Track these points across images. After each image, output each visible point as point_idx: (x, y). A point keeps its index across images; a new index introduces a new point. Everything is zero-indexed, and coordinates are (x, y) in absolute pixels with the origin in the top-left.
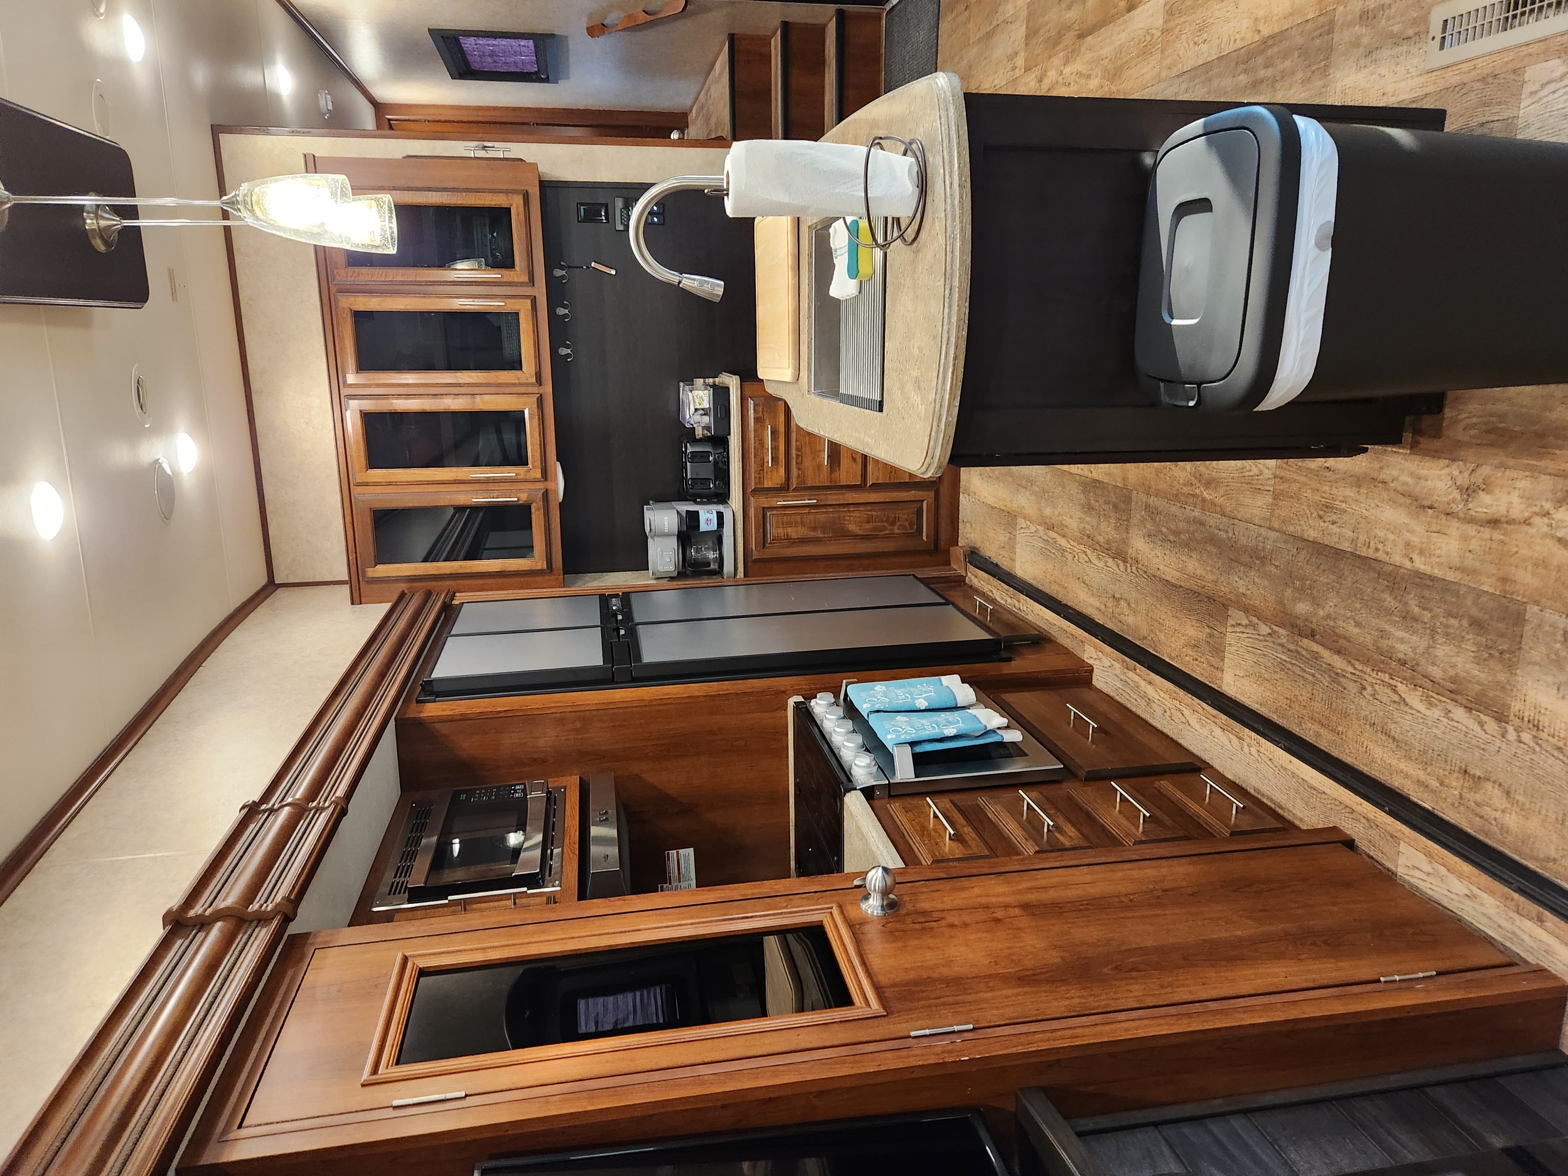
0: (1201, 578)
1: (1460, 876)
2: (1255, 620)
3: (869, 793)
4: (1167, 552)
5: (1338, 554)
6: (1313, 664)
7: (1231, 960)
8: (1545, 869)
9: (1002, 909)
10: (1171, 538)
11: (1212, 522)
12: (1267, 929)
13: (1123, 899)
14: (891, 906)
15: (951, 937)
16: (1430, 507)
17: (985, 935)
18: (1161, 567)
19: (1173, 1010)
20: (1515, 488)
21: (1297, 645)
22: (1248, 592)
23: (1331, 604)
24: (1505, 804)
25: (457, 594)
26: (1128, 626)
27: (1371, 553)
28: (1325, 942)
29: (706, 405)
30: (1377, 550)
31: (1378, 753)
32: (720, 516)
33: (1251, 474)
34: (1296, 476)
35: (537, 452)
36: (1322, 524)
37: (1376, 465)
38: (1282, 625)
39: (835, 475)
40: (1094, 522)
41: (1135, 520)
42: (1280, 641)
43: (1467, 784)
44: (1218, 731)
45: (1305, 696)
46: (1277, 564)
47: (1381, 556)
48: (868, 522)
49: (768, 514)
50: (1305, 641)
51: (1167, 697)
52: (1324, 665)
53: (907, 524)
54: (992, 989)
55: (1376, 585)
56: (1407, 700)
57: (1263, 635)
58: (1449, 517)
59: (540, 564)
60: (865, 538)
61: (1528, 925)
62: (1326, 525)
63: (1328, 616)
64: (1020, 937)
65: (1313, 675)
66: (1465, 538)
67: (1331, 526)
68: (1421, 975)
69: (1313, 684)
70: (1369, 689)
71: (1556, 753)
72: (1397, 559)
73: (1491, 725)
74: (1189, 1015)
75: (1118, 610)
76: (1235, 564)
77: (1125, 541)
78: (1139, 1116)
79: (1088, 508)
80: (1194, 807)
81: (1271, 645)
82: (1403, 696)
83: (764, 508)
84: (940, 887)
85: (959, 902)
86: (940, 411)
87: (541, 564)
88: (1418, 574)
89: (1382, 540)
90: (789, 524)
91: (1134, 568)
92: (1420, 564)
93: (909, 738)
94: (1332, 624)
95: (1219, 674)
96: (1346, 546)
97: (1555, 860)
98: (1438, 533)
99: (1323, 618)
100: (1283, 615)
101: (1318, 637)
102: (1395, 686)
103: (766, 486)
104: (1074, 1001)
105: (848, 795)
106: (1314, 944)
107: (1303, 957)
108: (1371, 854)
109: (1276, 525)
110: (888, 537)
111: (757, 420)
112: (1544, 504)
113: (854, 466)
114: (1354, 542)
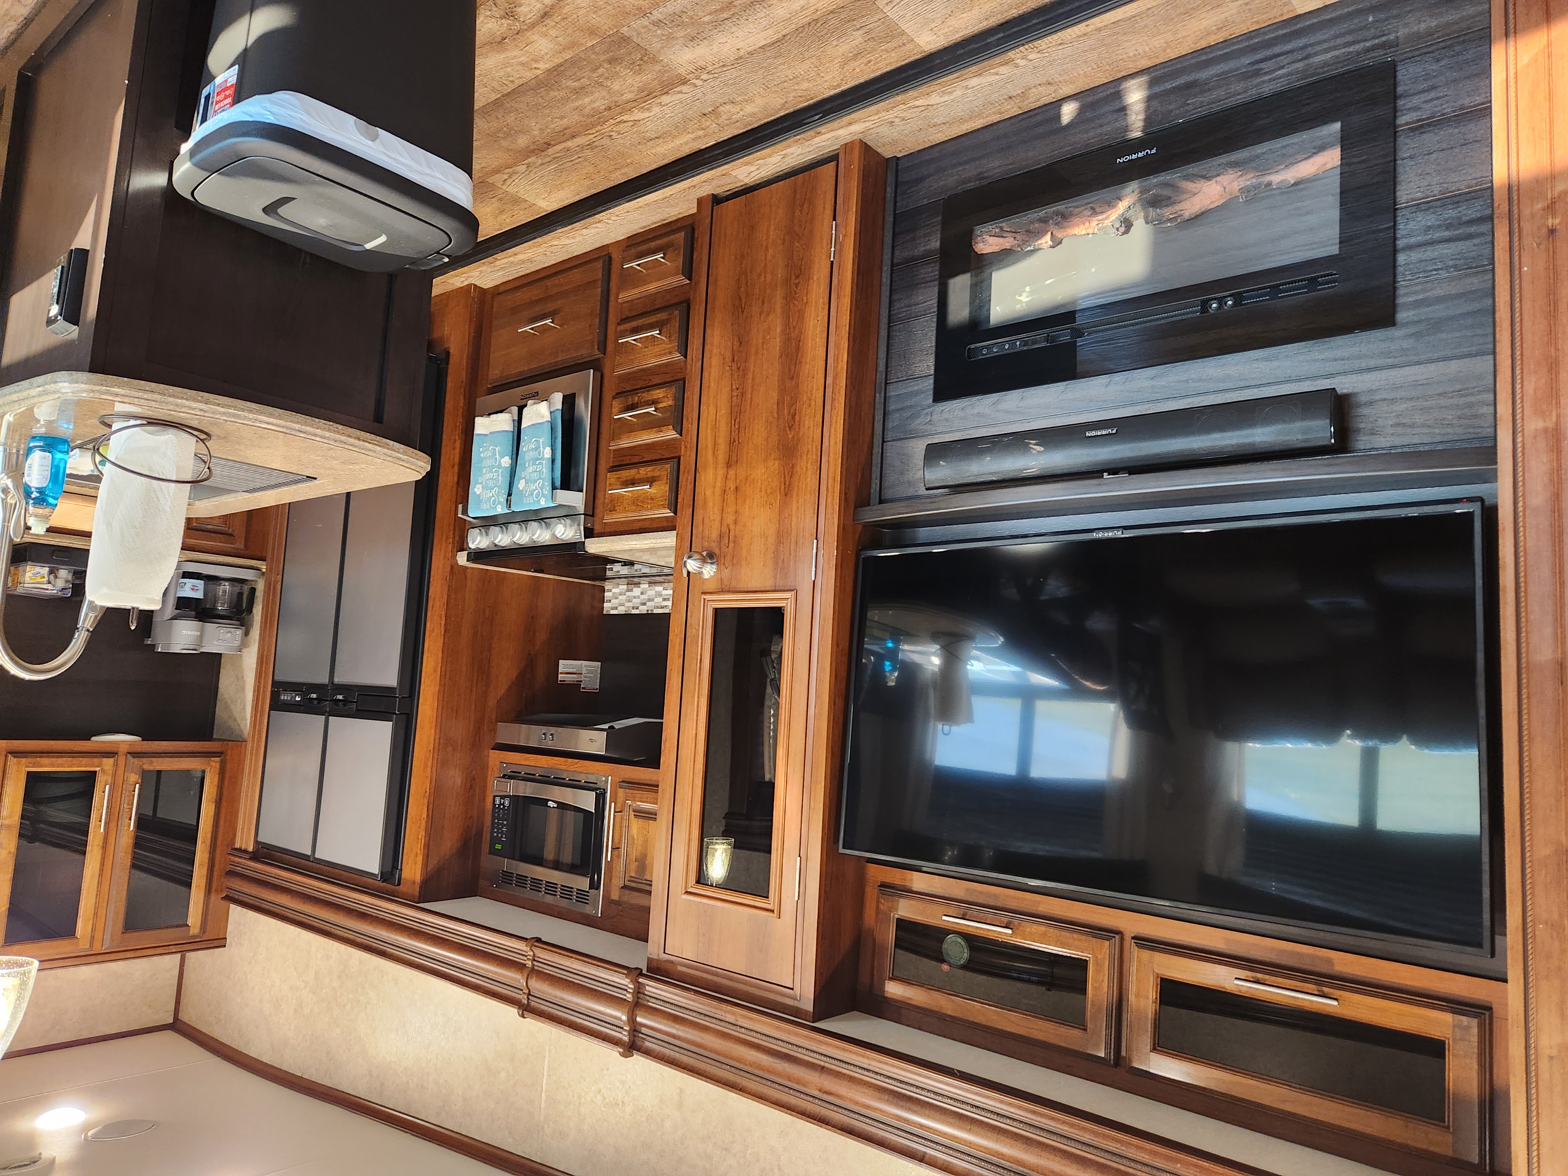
1: (770, 156)
3: (589, 533)
6: (571, 154)
7: (798, 349)
8: (788, 109)
9: (727, 481)
12: (778, 310)
13: (735, 394)
14: (710, 557)
15: (744, 526)
16: (504, 39)
17: (747, 502)
19: (828, 407)
21: (549, 156)
22: (483, 165)
23: (534, 124)
24: (738, 108)
25: (237, 846)
27: (512, 87)
28: (797, 277)
30: (512, 82)
31: (660, 150)
35: (81, 761)
38: (529, 157)
42: (538, 164)
43: (713, 118)
44: (585, 231)
45: (591, 169)
50: (550, 150)
52: (576, 149)
54: (790, 515)
55: (539, 95)
56: (635, 119)
57: (526, 171)
58: (520, 34)
59: (214, 764)
61: (817, 140)
63: (542, 130)
64: (754, 480)
65: (579, 157)
66: (544, 34)
68: (834, 232)
69: (585, 160)
70: (613, 134)
71: (725, 69)
72: (530, 75)
73: (685, 88)
74: (833, 400)
78: (877, 450)
80: (652, 287)
81: (537, 170)
82: (631, 120)
84: (700, 518)
85: (716, 509)
87: (215, 762)
88: (549, 71)
92: (543, 66)
93: (548, 488)
94: (549, 131)
95: (533, 207)
97: (786, 102)
98: (527, 45)
99: (541, 133)
100: (520, 153)
101: (552, 142)
102: (622, 120)
104: (809, 467)
105: (587, 549)
106: (797, 285)
107: (805, 299)
108: (726, 189)
114: (494, 90)
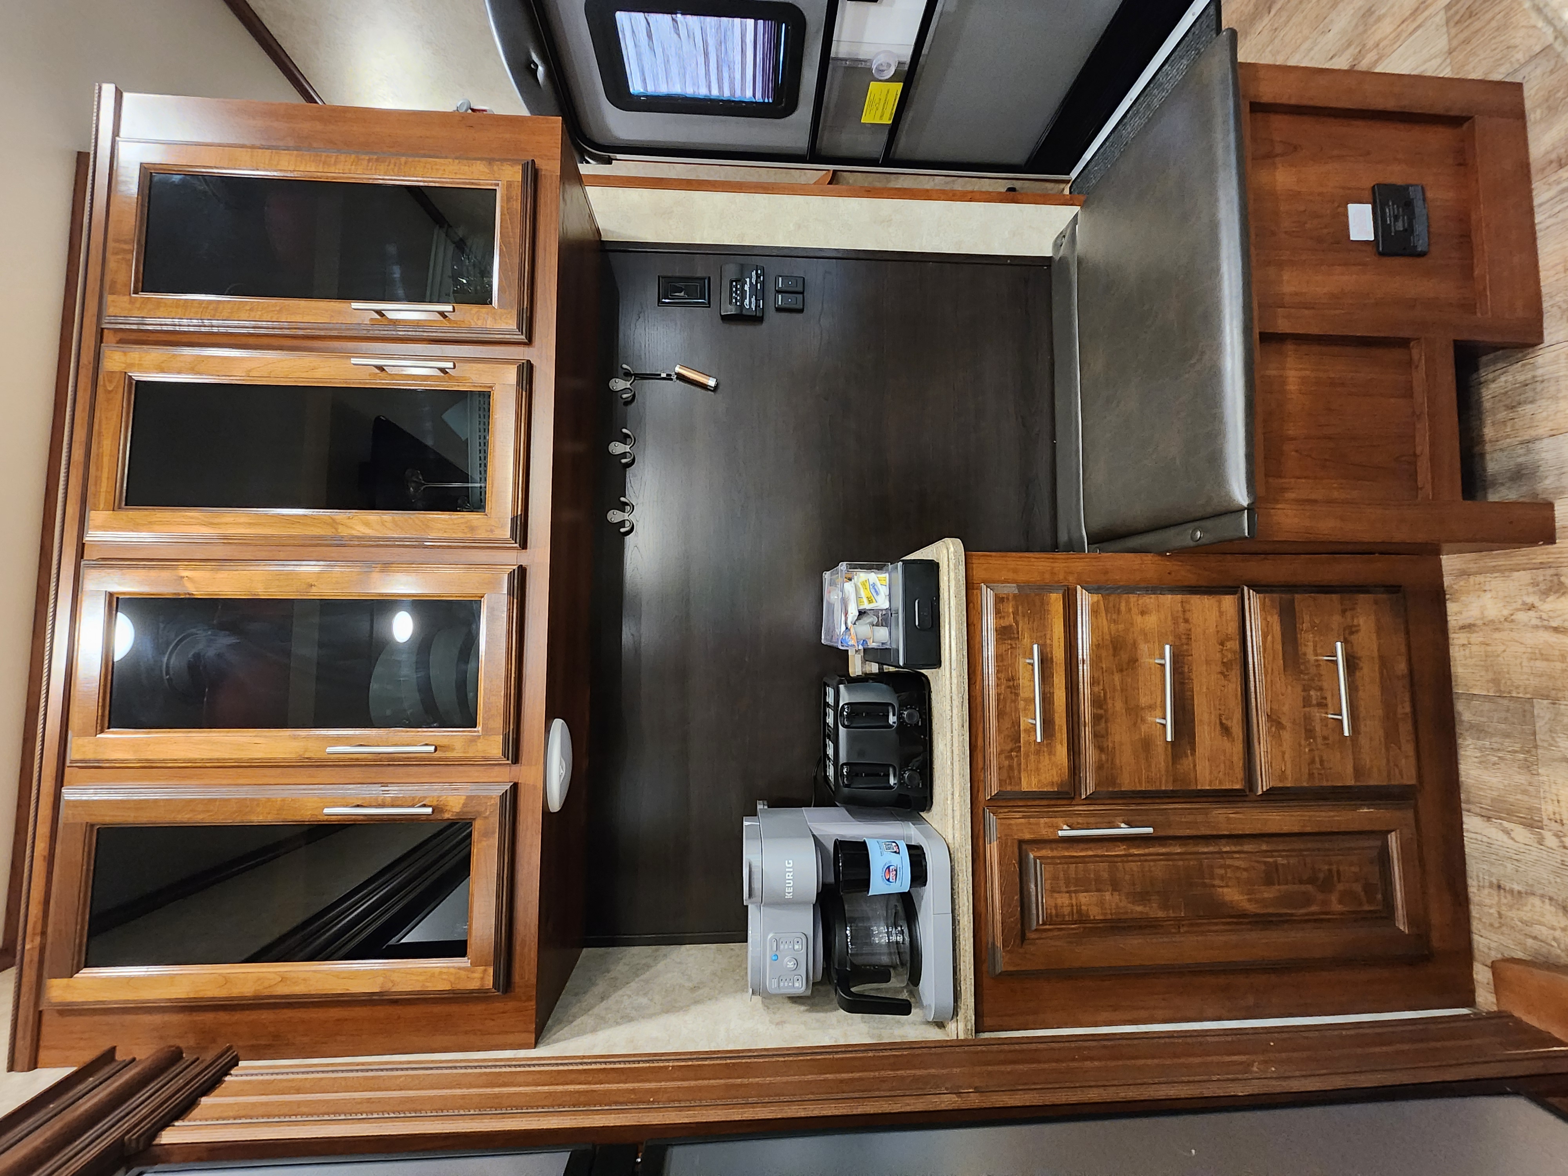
29: (882, 603)
32: (917, 855)
35: (497, 695)
39: (1186, 763)
48: (1269, 881)
49: (1032, 856)
53: (1358, 888)
59: (477, 973)
60: (1263, 921)
83: (1021, 842)
90: (1082, 884)
103: (1025, 787)
110: (1316, 921)
111: (1004, 634)
113: (1227, 745)
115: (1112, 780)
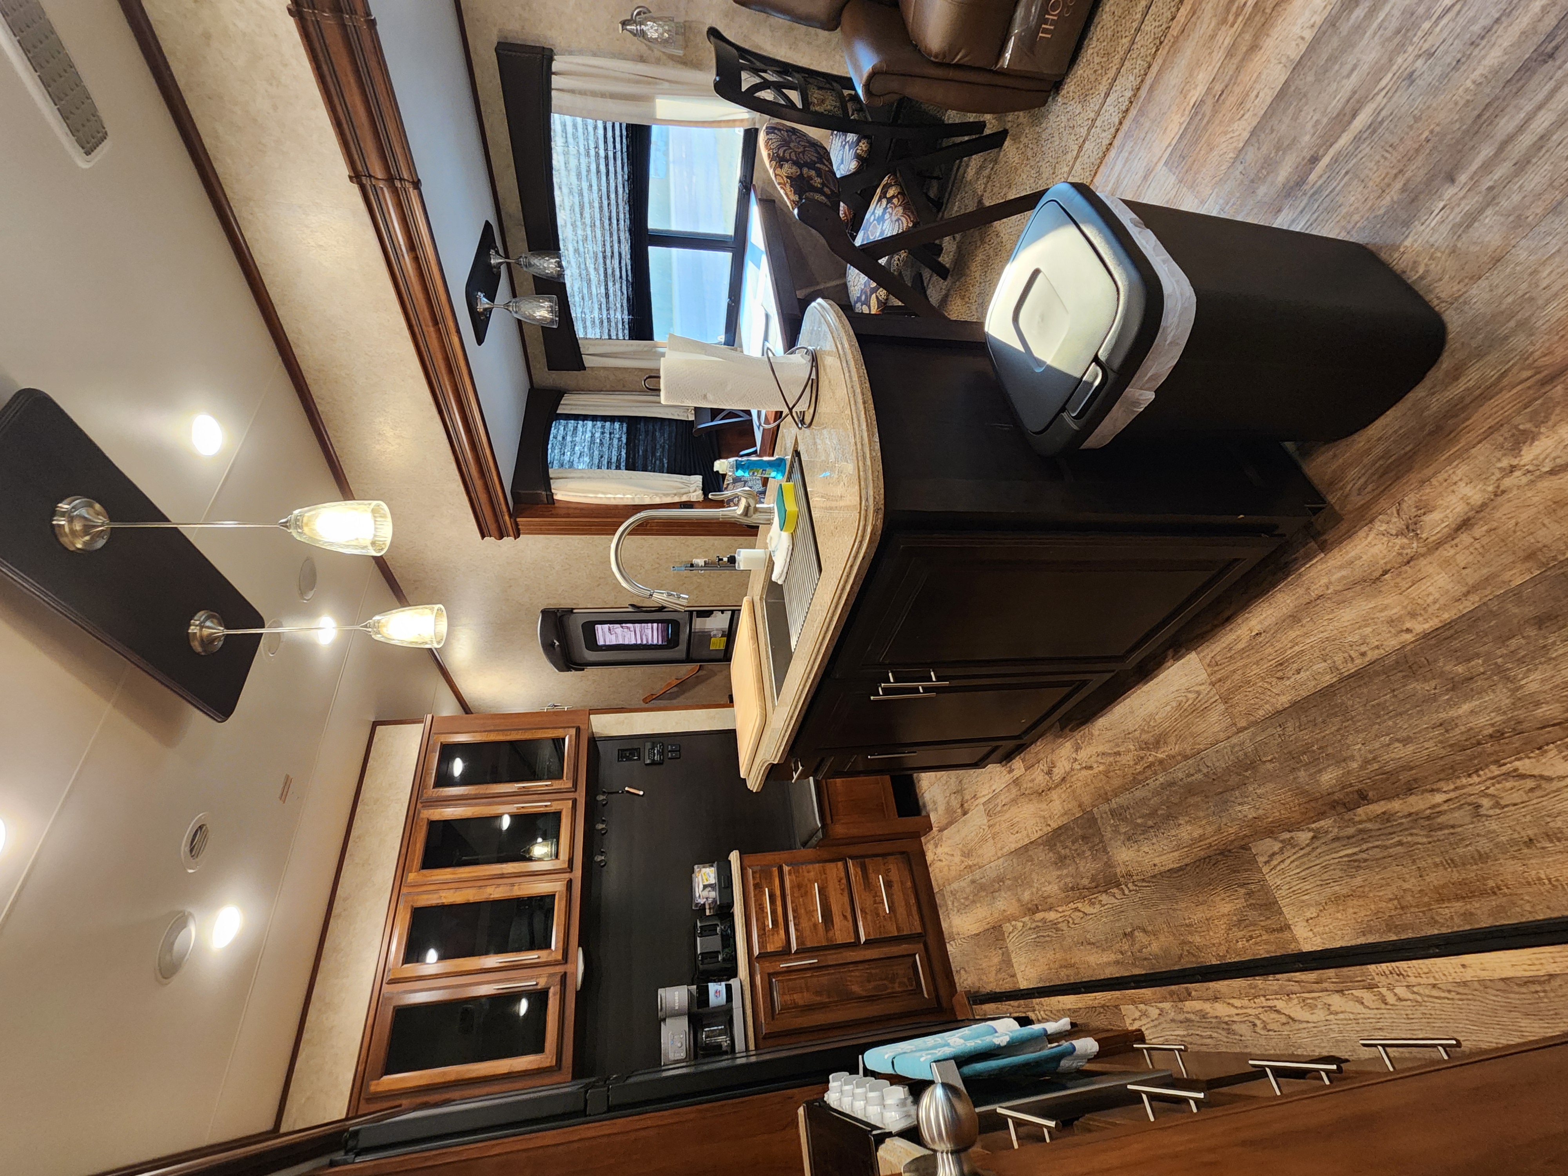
0: (1202, 838)
2: (1286, 835)
4: (1154, 840)
5: (1326, 693)
6: (1391, 830)
10: (1150, 823)
11: (1180, 775)
16: (1385, 572)
18: (1157, 861)
20: (1455, 483)
21: (1355, 823)
22: (1261, 812)
23: (1357, 747)
26: (1156, 957)
27: (1359, 662)
29: (712, 881)
30: (1363, 654)
32: (729, 990)
33: (1190, 702)
34: (1231, 668)
35: (560, 938)
36: (1288, 683)
37: (1301, 591)
38: (1321, 815)
39: (831, 934)
40: (1072, 869)
41: (1108, 834)
42: (1330, 836)
44: (1336, 1000)
45: (1410, 878)
46: (1269, 758)
47: (1372, 655)
48: (869, 981)
49: (774, 979)
50: (1360, 811)
51: (1245, 1002)
52: (1403, 820)
53: (906, 980)
55: (1391, 686)
56: (1546, 773)
57: (1307, 845)
58: (1412, 563)
59: (549, 1061)
60: (870, 999)
62: (1292, 680)
63: (1367, 762)
65: (1400, 843)
66: (1447, 563)
67: (1299, 676)
69: (1409, 854)
70: (1486, 802)
72: (1393, 643)
75: (1137, 946)
76: (1226, 796)
77: (1109, 865)
79: (1061, 861)
81: (1324, 848)
82: (1536, 773)
83: (769, 974)
86: (862, 449)
89: (1360, 642)
90: (795, 990)
91: (1130, 885)
92: (1420, 626)
94: (1376, 766)
95: (1287, 935)
96: (1328, 679)
98: (1414, 584)
99: (1362, 768)
100: (1313, 804)
101: (1370, 794)
102: (1516, 770)
103: (769, 950)
109: (1243, 723)
110: (891, 997)
111: (756, 886)
112: (1499, 465)
113: (846, 923)
114: (1334, 668)
115: (803, 943)
